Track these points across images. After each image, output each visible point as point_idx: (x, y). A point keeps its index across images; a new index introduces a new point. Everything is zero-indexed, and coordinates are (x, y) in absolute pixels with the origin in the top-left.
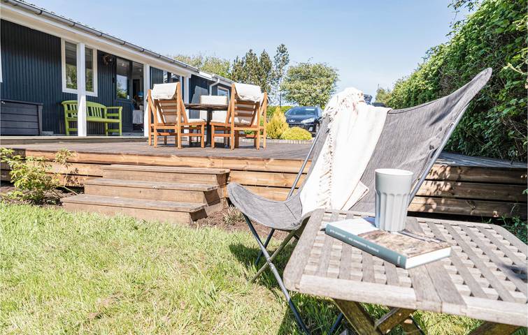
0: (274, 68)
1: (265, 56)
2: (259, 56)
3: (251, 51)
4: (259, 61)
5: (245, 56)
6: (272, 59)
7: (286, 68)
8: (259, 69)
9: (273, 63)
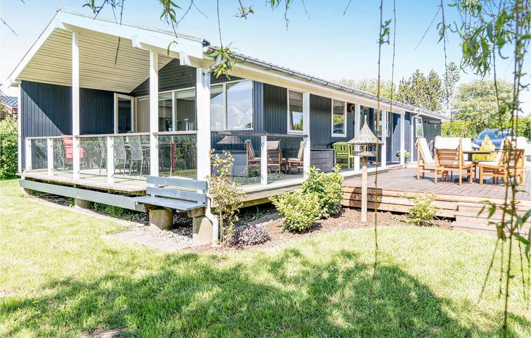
0: (443, 86)
1: (433, 75)
2: (426, 75)
3: (417, 71)
4: (427, 80)
5: (411, 76)
6: (441, 77)
7: (457, 84)
8: (428, 89)
9: (443, 82)
